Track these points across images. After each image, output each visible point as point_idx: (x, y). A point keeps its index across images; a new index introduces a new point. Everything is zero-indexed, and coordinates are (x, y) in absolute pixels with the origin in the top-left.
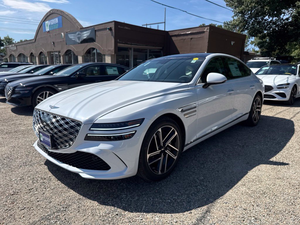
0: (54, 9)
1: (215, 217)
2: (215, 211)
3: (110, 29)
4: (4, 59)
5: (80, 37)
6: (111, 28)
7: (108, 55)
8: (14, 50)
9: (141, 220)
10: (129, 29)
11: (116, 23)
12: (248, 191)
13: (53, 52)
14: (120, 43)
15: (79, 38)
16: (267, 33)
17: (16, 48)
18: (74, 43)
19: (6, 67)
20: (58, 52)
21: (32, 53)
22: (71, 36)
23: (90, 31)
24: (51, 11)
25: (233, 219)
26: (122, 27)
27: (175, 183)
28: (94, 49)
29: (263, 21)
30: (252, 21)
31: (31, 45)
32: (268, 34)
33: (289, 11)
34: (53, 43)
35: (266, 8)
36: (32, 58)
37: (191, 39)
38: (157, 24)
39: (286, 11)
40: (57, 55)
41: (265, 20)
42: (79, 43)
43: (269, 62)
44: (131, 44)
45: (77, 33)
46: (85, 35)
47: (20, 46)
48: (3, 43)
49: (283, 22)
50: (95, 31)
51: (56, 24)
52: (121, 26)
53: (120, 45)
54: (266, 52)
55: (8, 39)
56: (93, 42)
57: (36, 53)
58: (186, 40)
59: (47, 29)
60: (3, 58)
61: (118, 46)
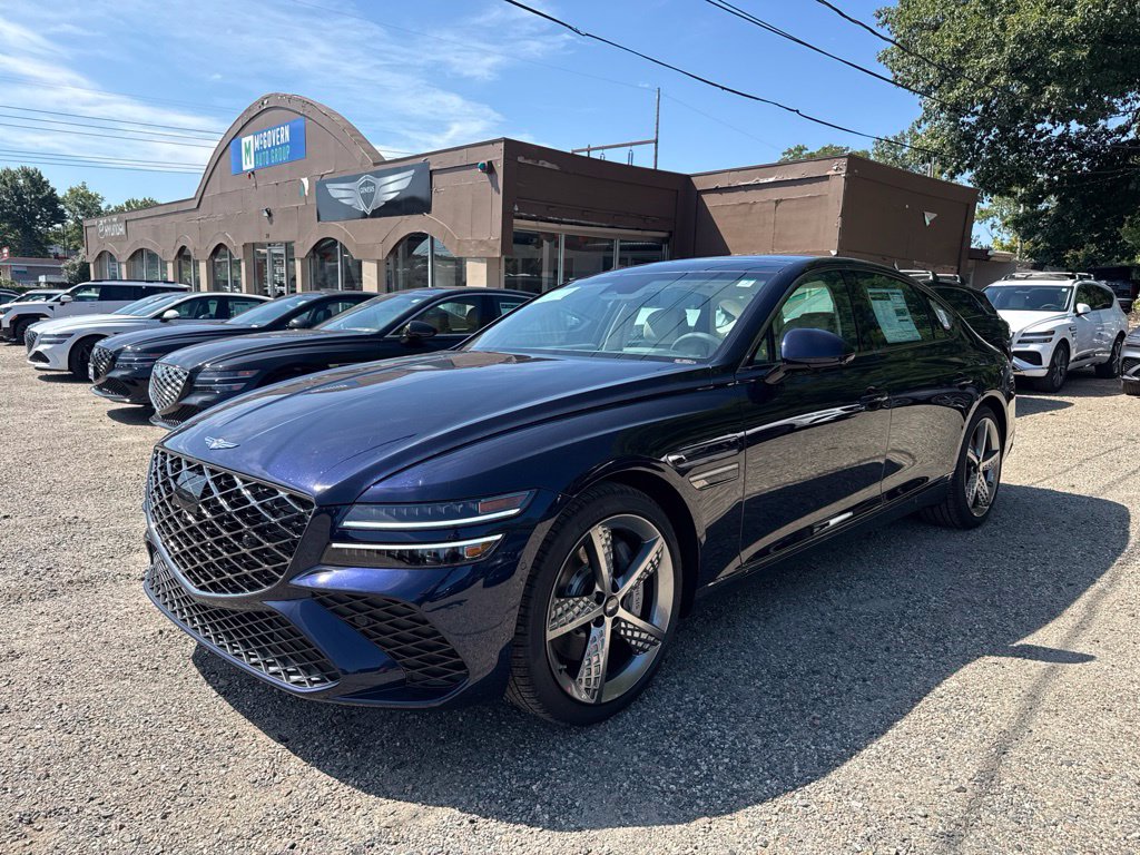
0: (277, 95)
1: (1050, 804)
2: (1040, 785)
3: (489, 169)
4: (67, 268)
5: (373, 193)
6: (490, 163)
7: (479, 259)
8: (115, 236)
9: (806, 806)
10: (555, 167)
11: (512, 148)
12: (1129, 729)
13: (262, 246)
14: (521, 218)
15: (367, 198)
16: (1046, 183)
17: (122, 230)
18: (351, 214)
19: (92, 298)
20: (284, 247)
21: (183, 248)
22: (338, 191)
23: (412, 172)
24: (265, 102)
25: (1111, 812)
26: (529, 162)
27: (869, 700)
28: (421, 237)
29: (1030, 136)
30: (991, 137)
31: (180, 218)
32: (1053, 188)
33: (1129, 100)
34: (266, 214)
35: (1050, 92)
36: (183, 265)
37: (777, 202)
38: (629, 148)
39: (1117, 102)
40: (281, 255)
41: (1040, 135)
42: (365, 216)
43: (1072, 288)
44: (556, 222)
45: (362, 180)
46: (392, 187)
47: (140, 223)
48: (63, 211)
49: (1108, 143)
50: (431, 172)
51: (281, 145)
52: (526, 158)
53: (522, 225)
54: (1046, 251)
55: (82, 195)
56: (421, 212)
57: (201, 250)
58: (758, 206)
59: (248, 165)
60: (62, 266)
61: (516, 228)
